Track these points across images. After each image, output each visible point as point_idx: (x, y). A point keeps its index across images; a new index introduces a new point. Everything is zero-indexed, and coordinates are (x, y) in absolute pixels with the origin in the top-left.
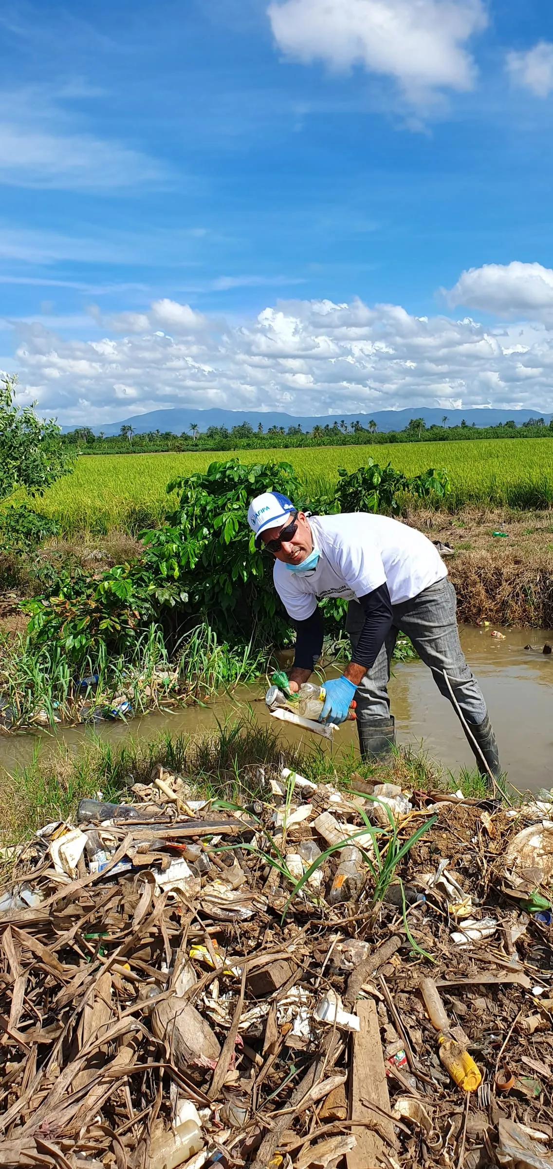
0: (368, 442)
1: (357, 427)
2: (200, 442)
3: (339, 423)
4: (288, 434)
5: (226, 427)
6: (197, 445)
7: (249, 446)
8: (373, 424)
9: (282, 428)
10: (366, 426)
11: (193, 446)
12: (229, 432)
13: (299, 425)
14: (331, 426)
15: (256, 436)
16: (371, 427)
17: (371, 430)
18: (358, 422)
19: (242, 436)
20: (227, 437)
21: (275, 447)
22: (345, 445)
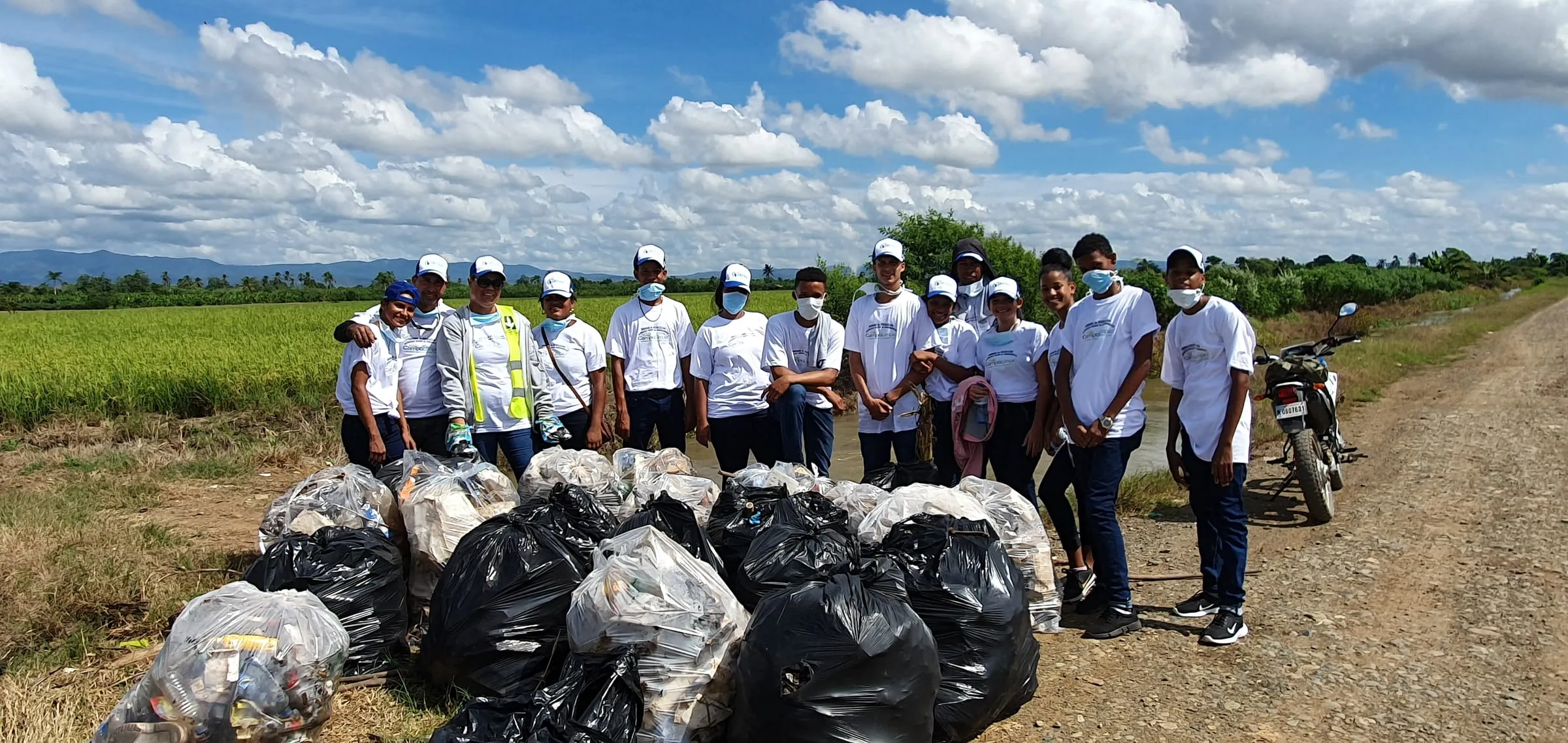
0: (318, 299)
1: (308, 281)
2: (61, 297)
3: (283, 273)
4: (208, 287)
5: (107, 276)
6: (52, 301)
7: (137, 303)
8: (328, 277)
9: (198, 279)
10: (319, 279)
11: (47, 302)
12: (112, 283)
13: (224, 276)
14: (271, 278)
15: (155, 288)
16: (326, 280)
17: (327, 284)
18: (308, 274)
19: (133, 289)
20: (109, 289)
21: (180, 305)
22: (284, 302)
